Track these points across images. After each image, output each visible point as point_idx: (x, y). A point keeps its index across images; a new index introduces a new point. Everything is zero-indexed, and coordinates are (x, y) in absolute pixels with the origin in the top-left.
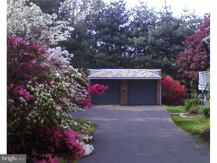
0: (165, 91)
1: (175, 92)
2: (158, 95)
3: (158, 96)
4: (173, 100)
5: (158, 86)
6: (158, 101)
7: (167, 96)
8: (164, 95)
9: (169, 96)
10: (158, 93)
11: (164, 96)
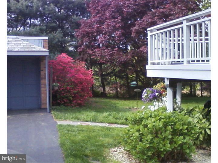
0: (58, 81)
1: (76, 81)
2: (42, 89)
3: (42, 92)
4: (73, 97)
5: (42, 70)
6: (42, 102)
7: (61, 89)
8: (56, 88)
9: (66, 89)
10: (42, 86)
11: (57, 91)
